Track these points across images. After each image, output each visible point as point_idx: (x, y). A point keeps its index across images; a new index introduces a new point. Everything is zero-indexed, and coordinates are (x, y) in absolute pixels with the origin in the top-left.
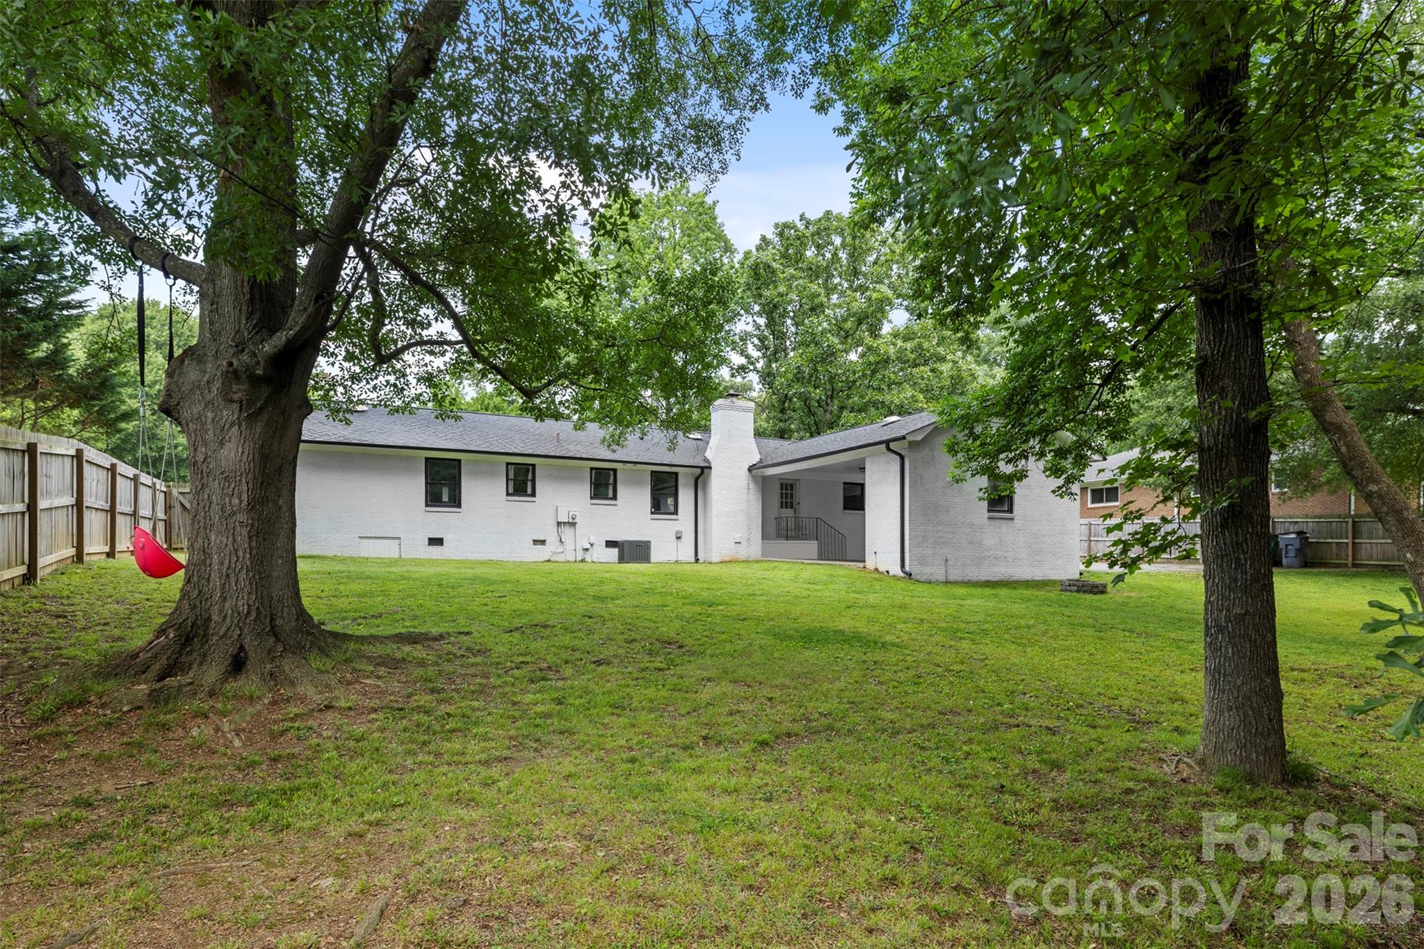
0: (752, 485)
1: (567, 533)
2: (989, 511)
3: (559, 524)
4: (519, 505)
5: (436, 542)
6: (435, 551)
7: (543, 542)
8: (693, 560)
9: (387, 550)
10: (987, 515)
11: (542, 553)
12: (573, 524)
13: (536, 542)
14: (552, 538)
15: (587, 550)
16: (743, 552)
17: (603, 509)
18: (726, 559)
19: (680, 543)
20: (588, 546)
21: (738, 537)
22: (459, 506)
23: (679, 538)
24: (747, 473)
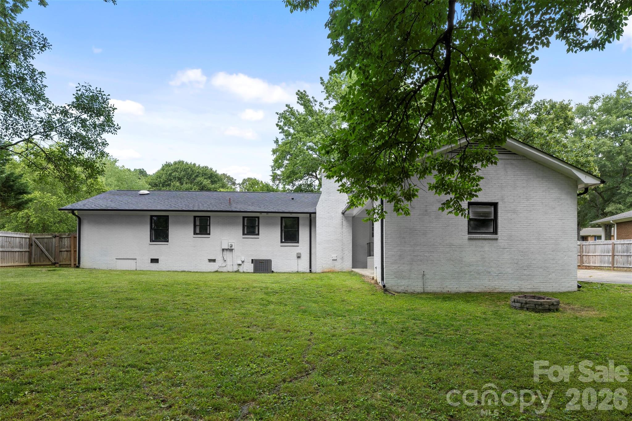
0: (345, 223)
1: (227, 255)
2: (469, 233)
3: (223, 250)
4: (202, 240)
5: (155, 261)
6: (154, 266)
7: (214, 261)
8: (308, 271)
9: (129, 265)
10: (467, 236)
11: (213, 267)
12: (231, 250)
13: (210, 261)
14: (219, 259)
15: (240, 265)
16: (338, 266)
17: (251, 241)
18: (325, 270)
19: (300, 260)
20: (240, 263)
21: (334, 256)
22: (168, 241)
23: (299, 257)
24: (341, 215)
